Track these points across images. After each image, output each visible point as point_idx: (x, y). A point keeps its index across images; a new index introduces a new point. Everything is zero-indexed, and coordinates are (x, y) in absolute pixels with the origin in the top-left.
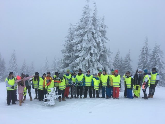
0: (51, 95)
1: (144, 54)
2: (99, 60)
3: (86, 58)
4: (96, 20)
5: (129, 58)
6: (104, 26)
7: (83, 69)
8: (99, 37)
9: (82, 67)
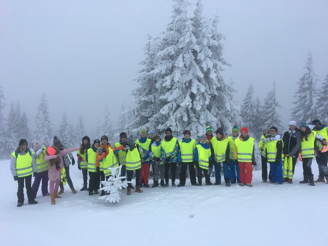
0: (112, 183)
1: (305, 90)
2: (209, 108)
3: (182, 105)
4: (201, 23)
5: (275, 100)
6: (218, 36)
7: (177, 126)
8: (208, 59)
9: (174, 122)
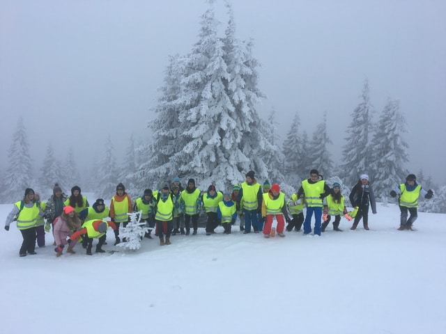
0: (131, 229)
1: (359, 123)
2: (241, 146)
3: (209, 142)
4: (233, 47)
5: (325, 134)
6: (252, 62)
7: (203, 167)
8: (241, 91)
9: (199, 163)
